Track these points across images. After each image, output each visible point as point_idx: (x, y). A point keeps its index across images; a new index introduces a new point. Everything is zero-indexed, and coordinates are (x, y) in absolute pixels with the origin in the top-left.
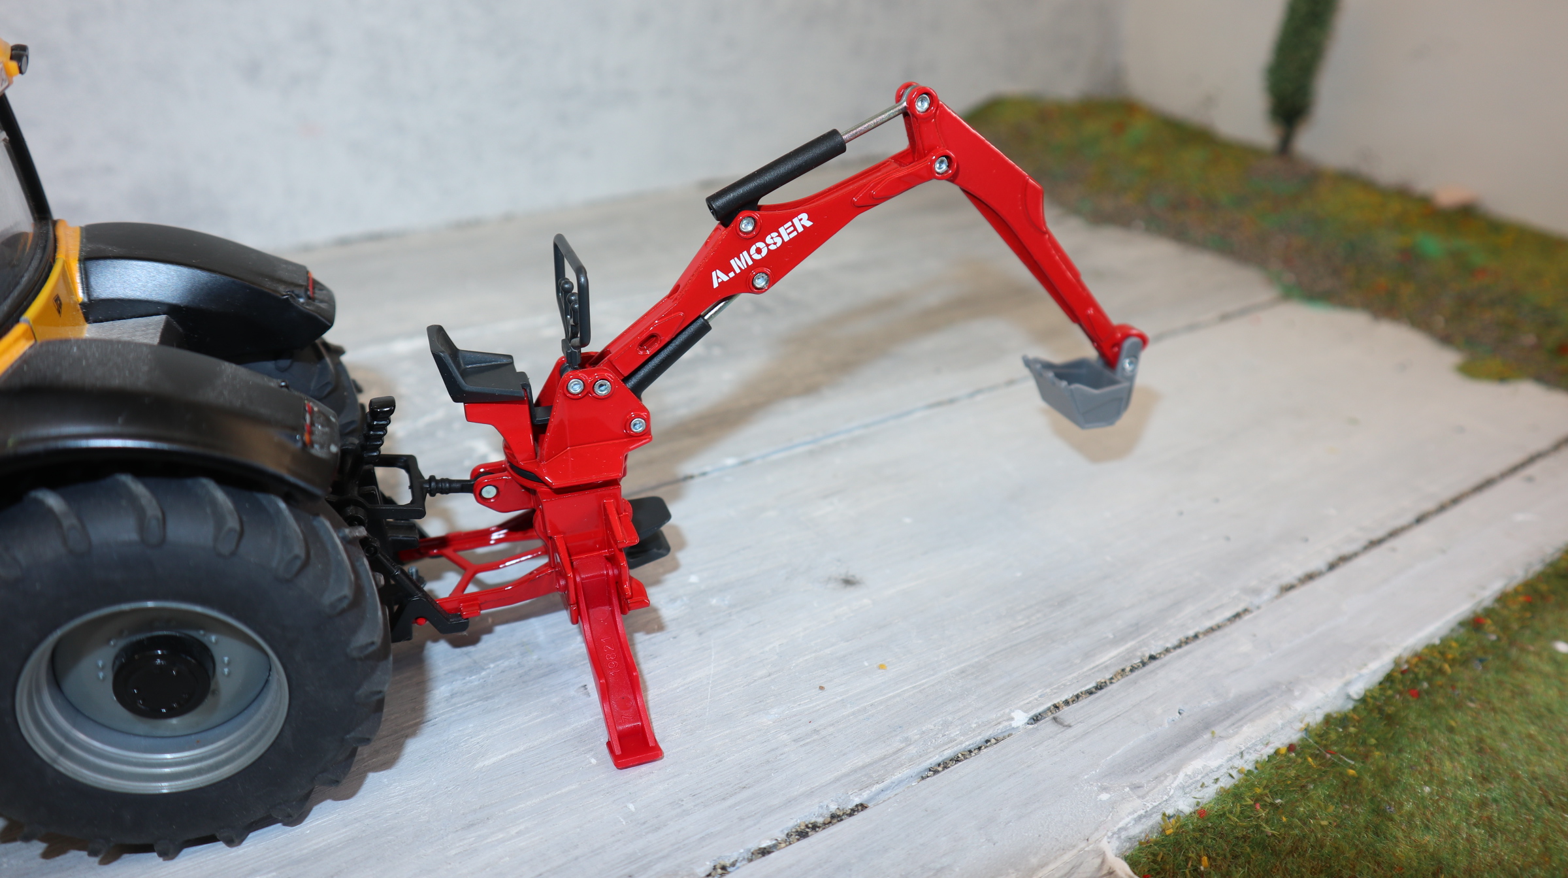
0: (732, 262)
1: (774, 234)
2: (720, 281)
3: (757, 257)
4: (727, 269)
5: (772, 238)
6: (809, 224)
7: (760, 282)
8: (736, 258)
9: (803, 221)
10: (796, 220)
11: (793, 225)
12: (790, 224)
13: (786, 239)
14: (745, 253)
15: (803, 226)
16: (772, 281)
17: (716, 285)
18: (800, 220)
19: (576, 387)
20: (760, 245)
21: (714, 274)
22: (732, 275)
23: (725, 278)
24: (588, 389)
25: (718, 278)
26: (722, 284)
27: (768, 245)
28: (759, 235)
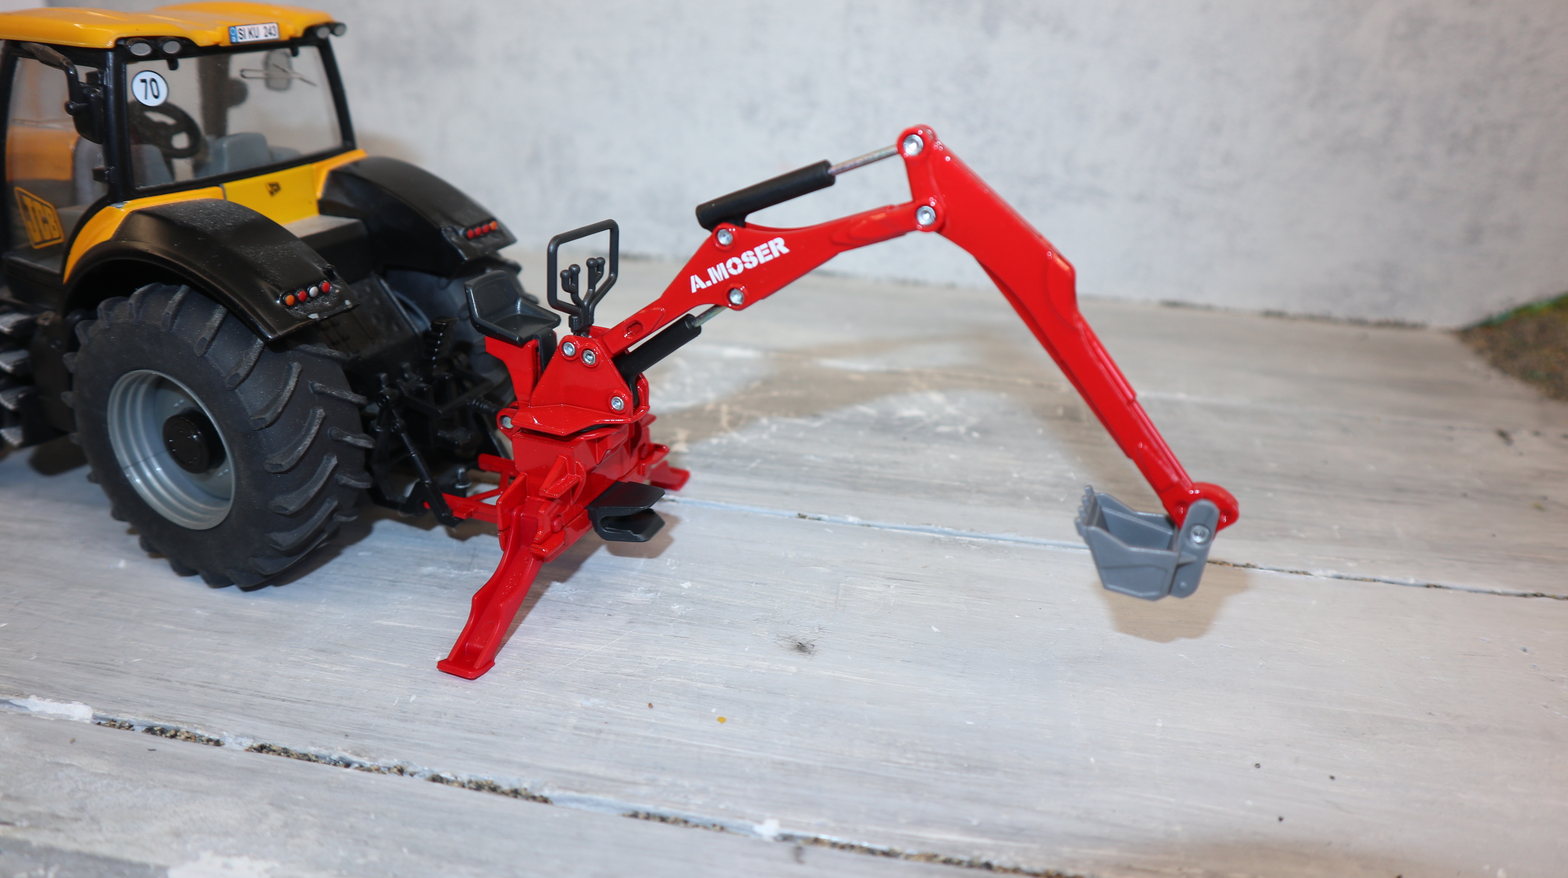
0: (709, 270)
1: (750, 253)
2: (698, 287)
3: (733, 272)
4: (705, 278)
5: (748, 256)
6: (785, 250)
7: (736, 299)
8: (713, 268)
9: (778, 247)
10: (771, 243)
11: (769, 248)
12: (764, 246)
13: (762, 261)
14: (722, 265)
16: (748, 302)
17: (694, 290)
18: (776, 244)
19: (570, 350)
20: (736, 260)
21: (692, 278)
22: (709, 283)
23: (703, 286)
24: (578, 355)
25: (696, 283)
26: (699, 290)
27: (744, 263)
28: (736, 249)
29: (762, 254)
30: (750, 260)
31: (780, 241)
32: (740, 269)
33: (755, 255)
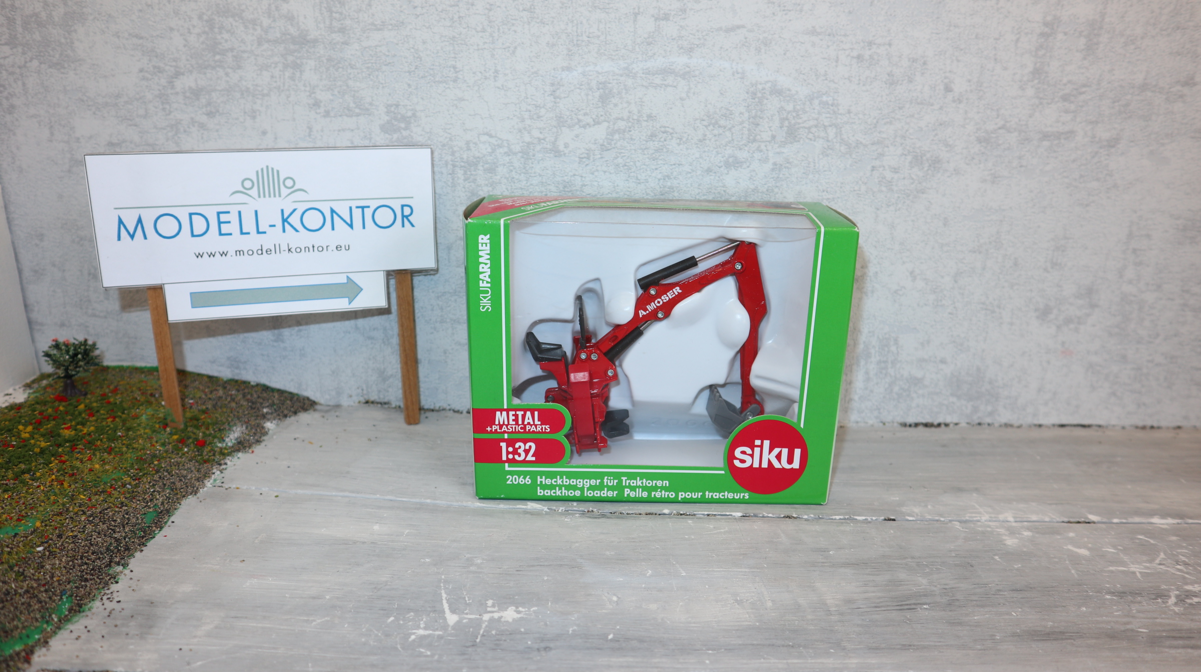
29: (670, 295)
30: (665, 298)
31: (678, 288)
32: (661, 303)
33: (667, 296)
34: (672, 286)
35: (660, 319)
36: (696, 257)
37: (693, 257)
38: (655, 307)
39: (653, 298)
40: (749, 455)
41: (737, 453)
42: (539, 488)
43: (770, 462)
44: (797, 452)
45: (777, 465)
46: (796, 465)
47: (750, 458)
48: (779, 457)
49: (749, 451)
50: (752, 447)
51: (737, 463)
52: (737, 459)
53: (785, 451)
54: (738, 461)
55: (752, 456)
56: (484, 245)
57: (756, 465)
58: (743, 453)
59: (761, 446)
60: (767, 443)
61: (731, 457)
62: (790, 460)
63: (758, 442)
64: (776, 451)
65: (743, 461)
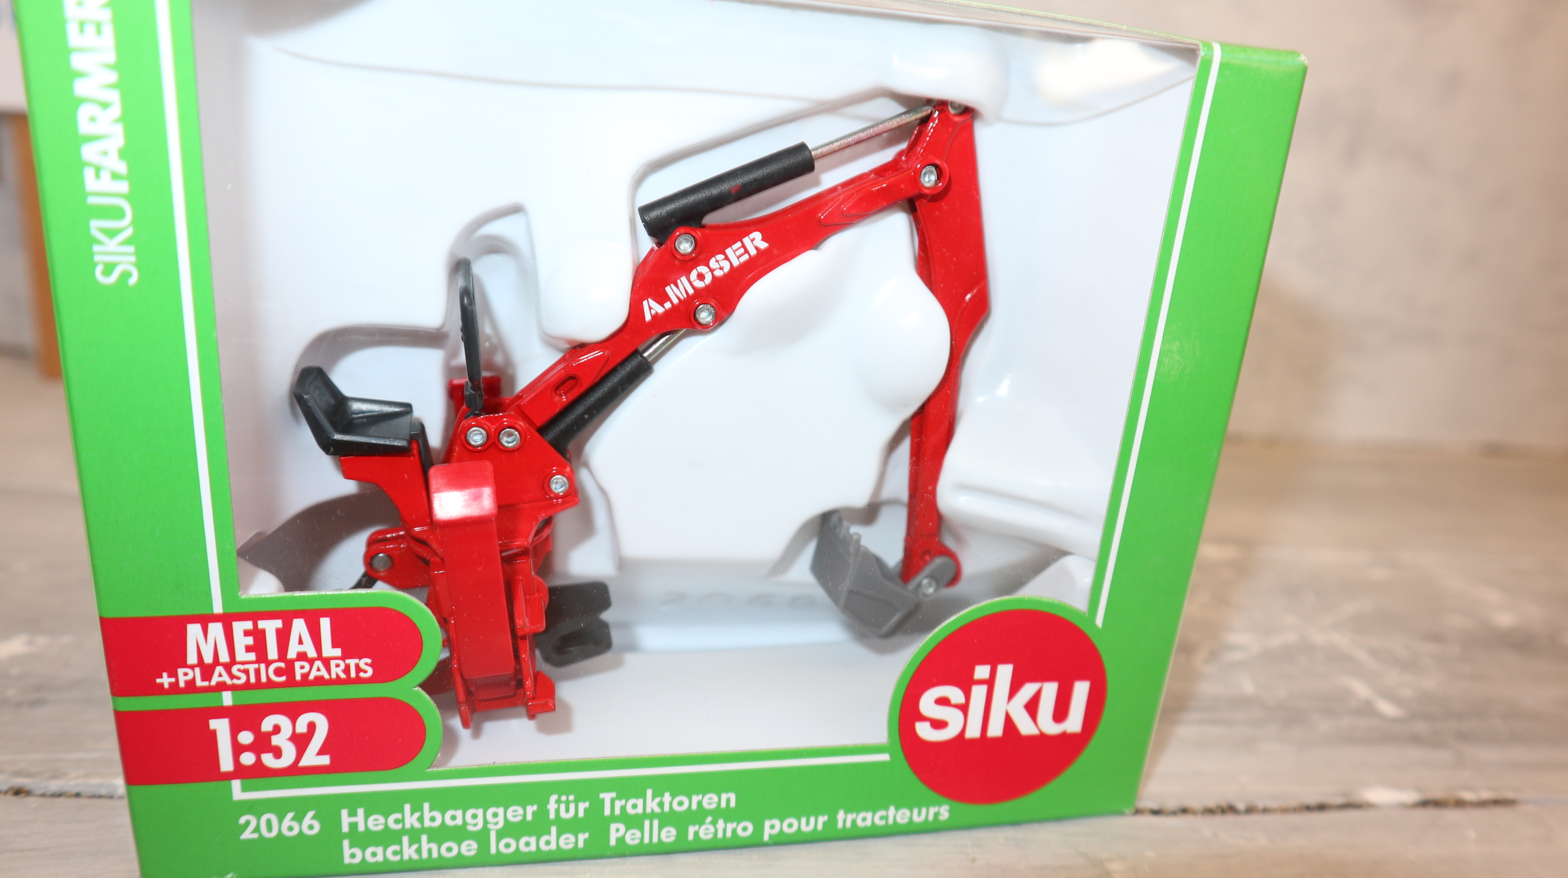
0: (668, 289)
1: (720, 257)
2: (653, 312)
3: (700, 284)
5: (717, 261)
6: (763, 245)
7: (705, 316)
8: (672, 285)
9: (755, 242)
10: (746, 240)
11: (743, 246)
12: (739, 244)
13: (736, 263)
14: (684, 279)
15: (757, 248)
17: (648, 318)
18: (752, 240)
19: (477, 437)
20: (702, 269)
21: (645, 303)
22: (668, 305)
23: (660, 310)
24: (493, 441)
25: (650, 308)
26: (655, 317)
27: (712, 271)
28: (701, 255)
29: (735, 256)
30: (720, 265)
31: (757, 235)
32: (708, 279)
33: (727, 258)
34: (739, 231)
35: (705, 329)
36: (810, 146)
37: (802, 147)
38: (691, 291)
39: (687, 264)
40: (957, 706)
41: (927, 704)
42: (346, 843)
43: (1009, 723)
44: (1081, 690)
45: (1026, 726)
46: (1074, 723)
47: (959, 714)
48: (1032, 707)
49: (955, 694)
50: (966, 686)
51: (924, 731)
52: (923, 719)
53: (1050, 690)
54: (927, 725)
55: (964, 708)
56: (90, 29)
57: (973, 732)
58: (943, 701)
59: (990, 683)
60: (1005, 672)
61: (908, 713)
62: (1060, 713)
63: (982, 672)
64: (1028, 690)
65: (939, 724)
